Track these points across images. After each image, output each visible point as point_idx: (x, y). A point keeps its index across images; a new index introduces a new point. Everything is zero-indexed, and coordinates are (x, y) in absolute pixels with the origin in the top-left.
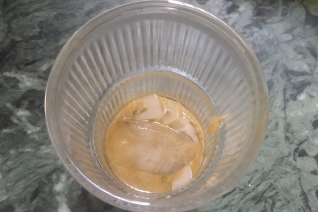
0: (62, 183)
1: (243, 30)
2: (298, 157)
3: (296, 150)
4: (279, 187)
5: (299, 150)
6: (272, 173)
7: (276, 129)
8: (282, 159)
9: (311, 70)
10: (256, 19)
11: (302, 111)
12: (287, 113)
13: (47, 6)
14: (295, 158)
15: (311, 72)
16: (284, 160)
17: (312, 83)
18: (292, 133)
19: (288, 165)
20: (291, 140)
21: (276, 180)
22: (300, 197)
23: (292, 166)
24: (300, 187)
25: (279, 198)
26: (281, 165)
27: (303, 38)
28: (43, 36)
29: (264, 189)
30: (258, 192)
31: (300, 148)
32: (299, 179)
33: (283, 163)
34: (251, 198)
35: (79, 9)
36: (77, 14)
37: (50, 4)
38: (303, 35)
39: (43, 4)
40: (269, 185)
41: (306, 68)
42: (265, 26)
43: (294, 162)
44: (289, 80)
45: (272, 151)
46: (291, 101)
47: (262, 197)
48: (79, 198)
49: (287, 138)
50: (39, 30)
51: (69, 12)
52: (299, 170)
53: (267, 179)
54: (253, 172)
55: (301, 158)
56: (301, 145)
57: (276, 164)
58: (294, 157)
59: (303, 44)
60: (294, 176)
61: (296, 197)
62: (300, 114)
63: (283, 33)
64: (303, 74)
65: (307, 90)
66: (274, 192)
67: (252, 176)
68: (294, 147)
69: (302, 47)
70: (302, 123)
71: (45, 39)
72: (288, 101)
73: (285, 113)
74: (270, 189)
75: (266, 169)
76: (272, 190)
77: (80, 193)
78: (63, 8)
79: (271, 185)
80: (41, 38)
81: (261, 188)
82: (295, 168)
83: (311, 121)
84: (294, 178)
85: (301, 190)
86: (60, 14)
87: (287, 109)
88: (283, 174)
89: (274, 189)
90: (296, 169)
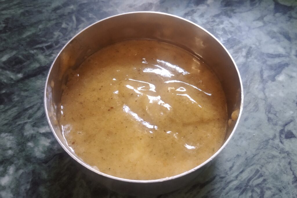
0: (9, 175)
1: (212, 19)
2: (286, 139)
3: (281, 132)
4: (267, 173)
5: (284, 131)
6: (257, 158)
7: (257, 111)
8: (267, 141)
9: (287, 52)
10: (224, 10)
11: (283, 92)
12: (267, 94)
13: (15, 5)
14: (282, 141)
15: (287, 54)
16: (269, 142)
17: (290, 64)
18: (275, 114)
19: (274, 149)
20: (274, 121)
21: (263, 166)
22: (293, 184)
23: (279, 149)
24: (291, 173)
25: (268, 186)
26: (266, 148)
27: (275, 24)
28: (7, 31)
29: (250, 177)
30: (242, 180)
31: (286, 130)
32: (290, 163)
33: (269, 146)
34: (234, 187)
35: (46, 6)
36: (44, 10)
37: (19, 4)
38: (275, 22)
39: (11, 4)
40: (255, 171)
41: (281, 50)
42: (235, 14)
43: (280, 144)
44: (265, 62)
45: (254, 133)
46: (270, 82)
47: (247, 185)
48: (27, 193)
49: (269, 119)
50: (4, 25)
51: (36, 10)
52: (288, 154)
53: (252, 165)
54: (235, 158)
55: (288, 140)
56: (287, 126)
57: (261, 147)
58: (280, 139)
59: (275, 29)
60: (283, 160)
61: (289, 184)
62: (281, 94)
63: (254, 21)
64: (279, 56)
65: (286, 70)
66: (261, 179)
67: (234, 162)
68: (279, 128)
69: (274, 32)
70: (284, 104)
71: (9, 33)
72: (267, 82)
73: (265, 94)
74: (257, 177)
75: (249, 154)
76: (259, 177)
77: (28, 187)
78: (30, 6)
79: (257, 171)
80: (5, 32)
81: (245, 176)
82: (282, 151)
83: (294, 101)
84: (284, 162)
85: (293, 176)
86: (27, 11)
87: (267, 90)
88: (270, 158)
89: (261, 176)
90: (284, 152)
